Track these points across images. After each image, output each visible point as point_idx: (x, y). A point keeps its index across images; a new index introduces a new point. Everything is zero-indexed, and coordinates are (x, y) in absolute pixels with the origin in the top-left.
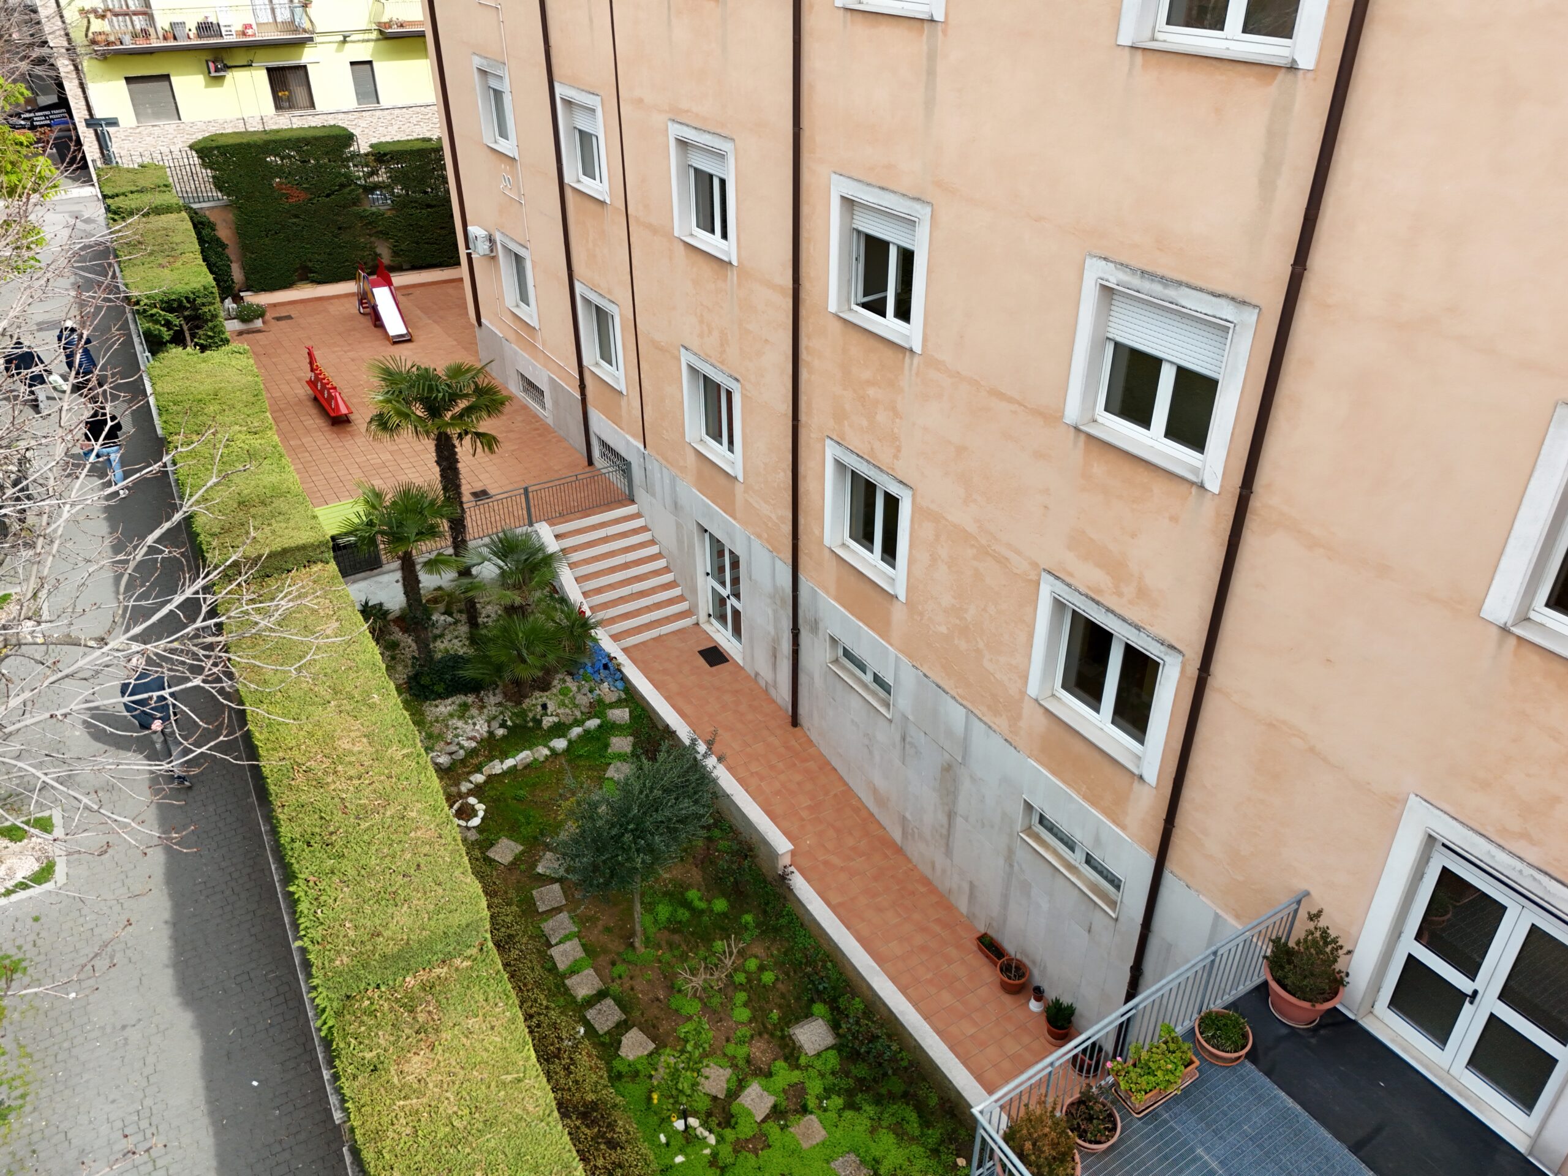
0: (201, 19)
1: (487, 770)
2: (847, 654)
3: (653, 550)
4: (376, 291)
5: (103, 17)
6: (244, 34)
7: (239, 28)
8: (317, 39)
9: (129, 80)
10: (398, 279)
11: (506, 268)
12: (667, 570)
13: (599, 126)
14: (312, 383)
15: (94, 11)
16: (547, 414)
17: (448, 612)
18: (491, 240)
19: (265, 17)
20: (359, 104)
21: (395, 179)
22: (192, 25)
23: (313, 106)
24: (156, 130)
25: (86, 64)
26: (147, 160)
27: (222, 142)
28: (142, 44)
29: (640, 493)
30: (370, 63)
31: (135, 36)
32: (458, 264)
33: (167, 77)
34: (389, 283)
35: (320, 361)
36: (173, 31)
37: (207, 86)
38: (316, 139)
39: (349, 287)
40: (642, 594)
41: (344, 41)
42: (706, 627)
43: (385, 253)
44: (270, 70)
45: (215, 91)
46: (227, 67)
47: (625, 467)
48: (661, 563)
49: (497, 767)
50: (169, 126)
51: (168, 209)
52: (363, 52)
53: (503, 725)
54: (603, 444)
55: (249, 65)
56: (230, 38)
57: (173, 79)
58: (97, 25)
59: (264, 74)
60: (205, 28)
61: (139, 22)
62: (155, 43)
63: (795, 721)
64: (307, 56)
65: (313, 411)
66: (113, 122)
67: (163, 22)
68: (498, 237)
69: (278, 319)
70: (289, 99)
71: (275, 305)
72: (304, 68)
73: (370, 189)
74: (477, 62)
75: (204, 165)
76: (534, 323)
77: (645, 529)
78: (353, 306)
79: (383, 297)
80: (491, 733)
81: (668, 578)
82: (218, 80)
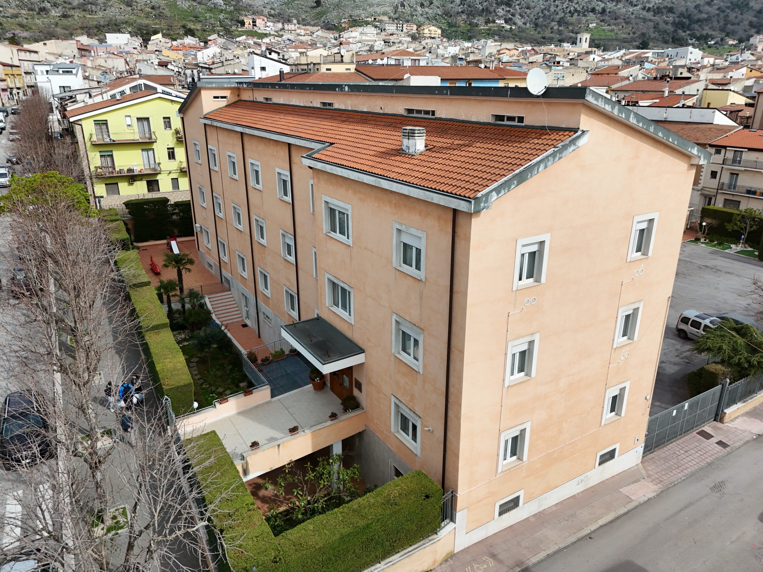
0: (128, 168)
1: (183, 344)
2: (267, 316)
3: (234, 302)
4: (172, 242)
5: (101, 169)
6: (140, 171)
7: (139, 170)
8: (162, 172)
9: (106, 184)
10: (179, 239)
11: (204, 234)
12: (237, 307)
13: (221, 201)
14: (151, 265)
15: (99, 167)
16: (213, 272)
17: (179, 314)
18: (201, 227)
19: (147, 167)
20: (173, 189)
21: (181, 211)
22: (126, 169)
23: (159, 190)
24: (112, 198)
25: (94, 180)
26: (111, 207)
27: (133, 202)
28: (111, 175)
29: (232, 288)
30: (177, 179)
31: (109, 173)
32: (194, 235)
33: (117, 184)
34: (176, 240)
35: (154, 259)
36: (121, 171)
37: (128, 185)
38: (158, 201)
39: (165, 241)
40: (229, 312)
41: (170, 173)
42: (245, 321)
43: (176, 232)
44: (148, 182)
45: (131, 187)
46: (135, 181)
47: (228, 281)
48: (236, 305)
49: (186, 343)
50: (116, 196)
51: (118, 220)
52: (175, 176)
53: (188, 336)
54: (225, 278)
55: (141, 180)
56: (136, 173)
57: (119, 184)
58: (99, 170)
59: (145, 182)
60: (130, 170)
61: (110, 170)
62: (115, 175)
63: (259, 337)
64: (159, 177)
65: (151, 272)
66: (102, 197)
67: (117, 169)
68: (203, 227)
69: (143, 250)
70: (152, 189)
71: (143, 246)
72: (157, 180)
73: (173, 214)
74: (198, 185)
75: (127, 209)
76: (210, 248)
77: (233, 297)
78: (165, 247)
79: (174, 243)
80: (185, 337)
81: (237, 309)
82: (132, 184)
